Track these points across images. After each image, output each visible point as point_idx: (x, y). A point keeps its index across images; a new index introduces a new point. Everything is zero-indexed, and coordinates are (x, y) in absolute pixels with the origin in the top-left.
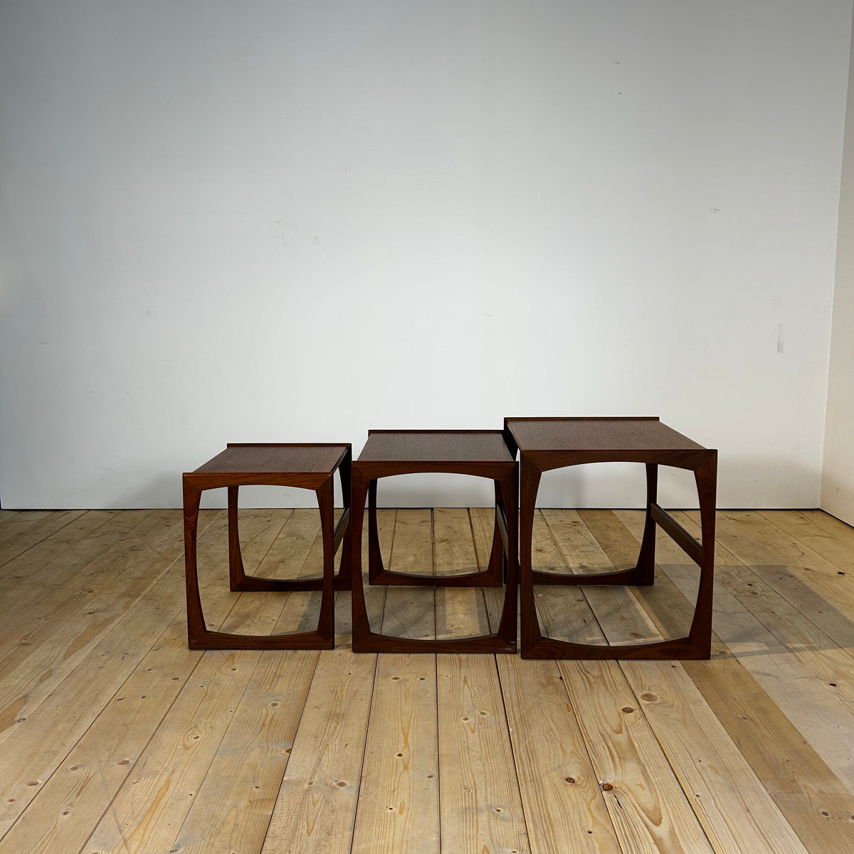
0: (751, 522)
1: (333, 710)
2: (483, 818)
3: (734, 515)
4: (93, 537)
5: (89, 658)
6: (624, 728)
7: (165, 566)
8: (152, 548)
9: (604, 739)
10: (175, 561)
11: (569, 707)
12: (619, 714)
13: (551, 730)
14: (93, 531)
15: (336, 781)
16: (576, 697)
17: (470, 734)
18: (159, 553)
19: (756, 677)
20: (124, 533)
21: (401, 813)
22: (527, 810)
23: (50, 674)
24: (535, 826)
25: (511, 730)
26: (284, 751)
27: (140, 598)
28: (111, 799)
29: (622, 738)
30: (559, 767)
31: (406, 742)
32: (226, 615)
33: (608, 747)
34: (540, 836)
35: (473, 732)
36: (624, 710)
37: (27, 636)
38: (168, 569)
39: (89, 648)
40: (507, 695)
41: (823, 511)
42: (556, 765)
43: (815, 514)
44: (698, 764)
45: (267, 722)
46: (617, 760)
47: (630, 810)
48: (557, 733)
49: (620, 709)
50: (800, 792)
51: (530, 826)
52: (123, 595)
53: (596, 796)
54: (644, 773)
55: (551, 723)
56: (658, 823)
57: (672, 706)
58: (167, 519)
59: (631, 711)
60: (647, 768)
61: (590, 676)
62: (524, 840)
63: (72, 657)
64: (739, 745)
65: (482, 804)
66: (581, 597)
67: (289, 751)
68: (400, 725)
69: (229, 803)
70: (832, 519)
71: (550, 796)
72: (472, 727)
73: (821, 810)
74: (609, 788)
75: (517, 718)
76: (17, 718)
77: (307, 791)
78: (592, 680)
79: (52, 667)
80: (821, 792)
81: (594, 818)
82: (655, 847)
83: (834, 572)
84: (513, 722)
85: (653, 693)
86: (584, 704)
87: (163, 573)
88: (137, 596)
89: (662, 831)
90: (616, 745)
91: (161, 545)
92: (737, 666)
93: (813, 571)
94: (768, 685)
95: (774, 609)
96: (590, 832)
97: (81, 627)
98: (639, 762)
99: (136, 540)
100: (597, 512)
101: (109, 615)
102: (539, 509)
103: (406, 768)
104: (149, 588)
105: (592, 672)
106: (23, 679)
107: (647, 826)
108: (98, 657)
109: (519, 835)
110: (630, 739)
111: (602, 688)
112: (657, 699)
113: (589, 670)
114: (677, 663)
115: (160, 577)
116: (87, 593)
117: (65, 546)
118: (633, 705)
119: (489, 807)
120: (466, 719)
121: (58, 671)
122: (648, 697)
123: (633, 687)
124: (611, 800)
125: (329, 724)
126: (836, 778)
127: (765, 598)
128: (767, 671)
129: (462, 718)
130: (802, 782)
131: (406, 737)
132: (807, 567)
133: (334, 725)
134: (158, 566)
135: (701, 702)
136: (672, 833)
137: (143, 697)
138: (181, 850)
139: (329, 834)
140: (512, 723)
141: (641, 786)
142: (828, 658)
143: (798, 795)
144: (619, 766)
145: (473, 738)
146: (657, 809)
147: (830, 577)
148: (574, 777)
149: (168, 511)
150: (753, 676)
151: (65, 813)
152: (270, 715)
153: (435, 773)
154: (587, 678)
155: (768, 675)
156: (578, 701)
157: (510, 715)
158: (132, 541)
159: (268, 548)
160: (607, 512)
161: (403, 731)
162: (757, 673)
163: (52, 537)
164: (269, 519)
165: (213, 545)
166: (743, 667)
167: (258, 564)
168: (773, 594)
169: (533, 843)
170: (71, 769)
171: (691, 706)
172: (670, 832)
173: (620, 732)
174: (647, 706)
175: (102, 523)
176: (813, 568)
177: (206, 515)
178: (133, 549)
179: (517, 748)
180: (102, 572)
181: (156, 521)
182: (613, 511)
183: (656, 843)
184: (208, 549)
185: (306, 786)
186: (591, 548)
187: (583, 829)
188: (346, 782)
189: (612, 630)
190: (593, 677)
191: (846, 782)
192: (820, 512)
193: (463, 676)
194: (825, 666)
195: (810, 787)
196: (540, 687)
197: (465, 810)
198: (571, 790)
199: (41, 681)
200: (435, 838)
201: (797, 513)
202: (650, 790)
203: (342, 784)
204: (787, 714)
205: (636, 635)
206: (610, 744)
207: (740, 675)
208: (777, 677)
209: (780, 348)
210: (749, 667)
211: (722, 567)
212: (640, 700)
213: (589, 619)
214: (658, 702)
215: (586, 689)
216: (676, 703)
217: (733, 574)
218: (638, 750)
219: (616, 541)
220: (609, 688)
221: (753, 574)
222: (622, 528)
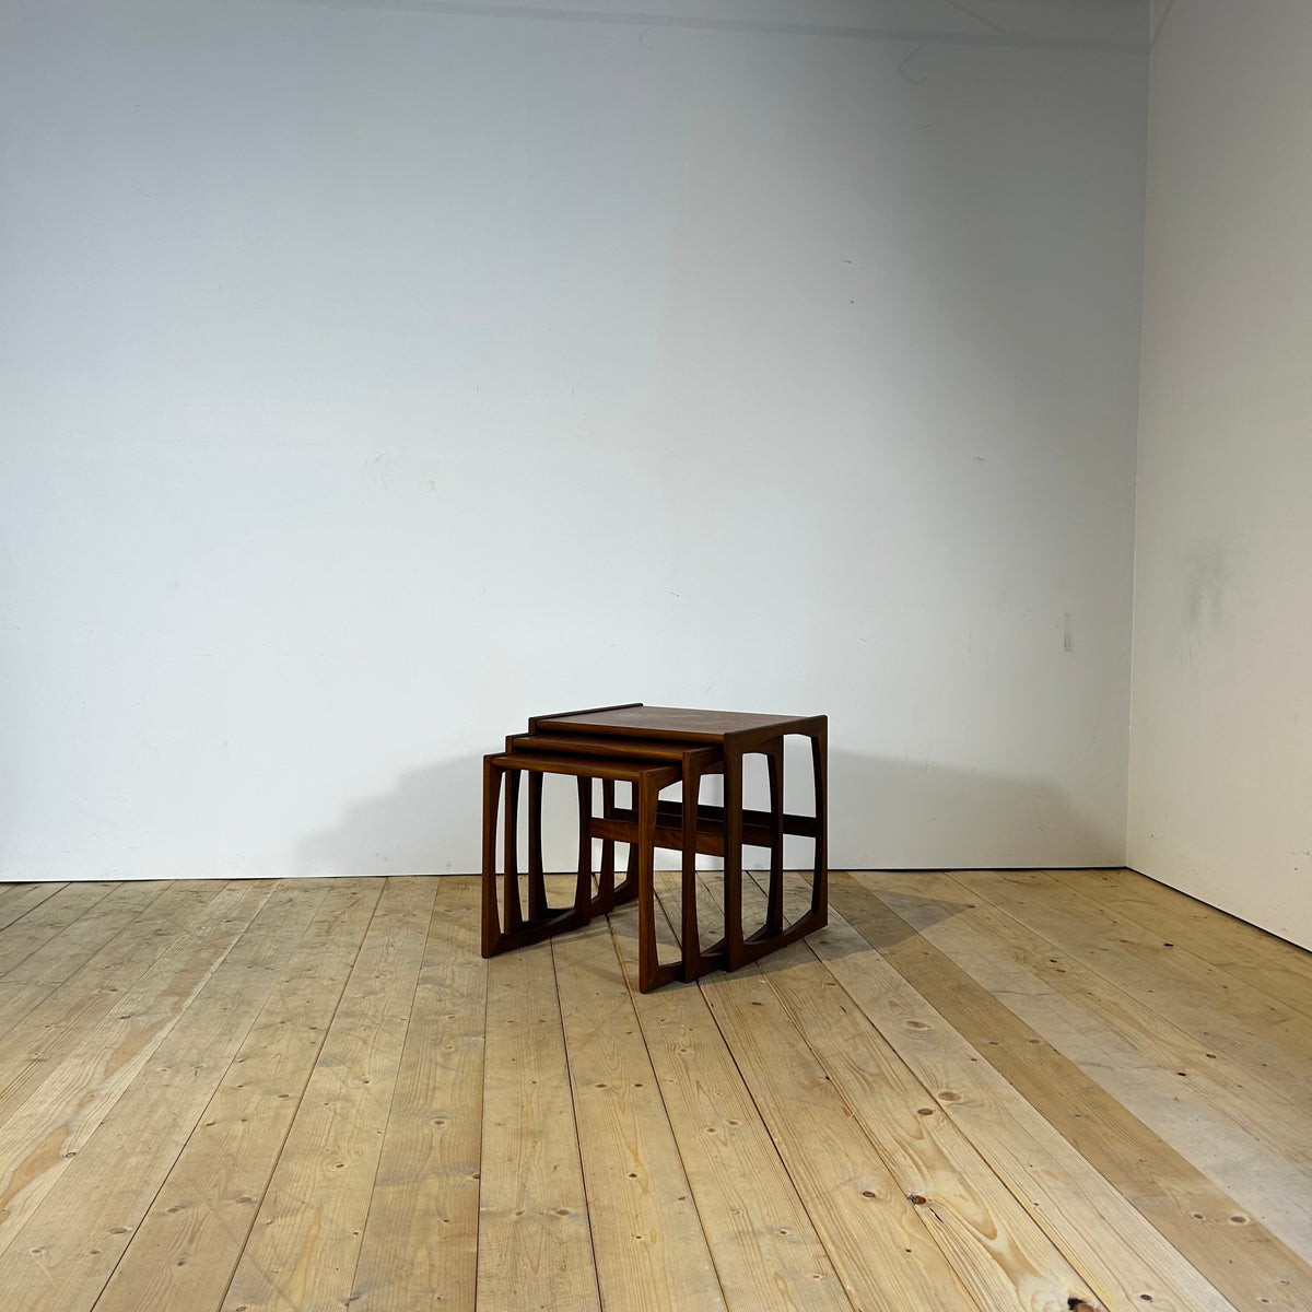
0: (1038, 885)
1: (524, 1126)
2: (766, 1242)
3: (1014, 876)
4: (90, 918)
5: (145, 1073)
6: (925, 1135)
7: (217, 955)
8: (188, 932)
9: (902, 1147)
10: (230, 948)
11: (848, 1111)
12: (915, 1117)
13: (830, 1138)
14: (87, 911)
15: (553, 1209)
16: (853, 1099)
17: (721, 1147)
18: (200, 937)
19: (1084, 1069)
20: (137, 912)
21: (653, 1241)
22: (822, 1231)
23: (91, 1096)
24: (836, 1247)
25: (775, 1140)
26: (470, 1178)
27: (192, 998)
28: (241, 1244)
29: (925, 1144)
30: (850, 1180)
31: (637, 1160)
32: (331, 1015)
33: (910, 1156)
34: (845, 1258)
35: (726, 1145)
36: (920, 1112)
37: (38, 1049)
38: (221, 959)
39: (140, 1062)
40: (760, 1100)
41: (1132, 870)
42: (847, 1179)
43: (1122, 874)
44: (1029, 1169)
45: (436, 1143)
46: (924, 1169)
47: (953, 1223)
48: (839, 1142)
49: (915, 1111)
50: (1163, 1194)
51: (830, 1247)
52: (166, 993)
53: (905, 1212)
54: (963, 1182)
55: (827, 1130)
56: (993, 1236)
57: (982, 1105)
58: (197, 892)
59: (930, 1112)
60: (965, 1176)
61: (867, 1076)
62: (825, 1263)
63: (117, 1076)
64: (1076, 1145)
65: (758, 1225)
66: (831, 981)
67: (479, 1177)
68: (623, 1140)
69: (412, 1239)
70: (1148, 881)
71: (846, 1211)
72: (723, 1139)
73: (1193, 1213)
74: (921, 1201)
75: (781, 1127)
76: (64, 1152)
77: (516, 1223)
78: (870, 1079)
79: (93, 1086)
80: (1189, 1193)
81: (910, 1235)
82: (994, 1263)
83: (1160, 945)
84: (777, 1131)
85: (954, 1092)
86: (867, 1108)
87: (217, 965)
88: (189, 994)
89: (999, 1244)
90: (921, 1153)
91: (200, 928)
92: (1057, 1057)
93: (1132, 943)
94: (1101, 1078)
95: (1091, 990)
96: (909, 1251)
97: (118, 1034)
98: (954, 1171)
99: (160, 921)
101: (154, 1020)
102: (747, 871)
103: (645, 1191)
104: (202, 985)
105: (867, 1069)
106: (53, 1103)
107: (980, 1241)
108: (158, 1073)
109: (817, 1257)
110: (935, 1145)
111: (886, 1088)
112: (960, 1098)
113: (862, 1067)
115: (213, 969)
116: (108, 991)
117: (50, 932)
118: (931, 1106)
119: (771, 1230)
120: (711, 1130)
121: (104, 1092)
122: (949, 1096)
123: (926, 1085)
124: (927, 1215)
125: (523, 1142)
126: (1204, 1178)
127: (1075, 976)
128: (1096, 1061)
129: (706, 1130)
130: (1163, 1183)
131: (636, 1154)
132: (1125, 939)
133: (530, 1143)
134: (204, 955)
135: (1018, 1099)
136: (1013, 1246)
137: (244, 1120)
138: (363, 1298)
139: (563, 1269)
140: (774, 1131)
141: (961, 1196)
142: (1170, 1044)
143: (1161, 1198)
144: (928, 1176)
145: (726, 1152)
146: (988, 1222)
147: (1157, 951)
148: (874, 1191)
149: (195, 883)
150: (1080, 1067)
151: (181, 1264)
152: (437, 1137)
153: (686, 1193)
154: (863, 1077)
155: (1099, 1065)
156: (856, 1104)
157: (771, 1125)
158: (154, 922)
159: (365, 928)
160: (842, 874)
161: (629, 1147)
162: (1085, 1064)
163: (24, 920)
164: (353, 890)
166: (1064, 1057)
168: (1086, 972)
169: (838, 1265)
170: (169, 1211)
171: (1007, 1105)
172: (1010, 1245)
173: (922, 1137)
174: (949, 1106)
175: (94, 900)
176: (1131, 940)
177: (255, 887)
178: (158, 933)
179: (790, 1161)
180: (121, 964)
181: (182, 895)
182: (850, 873)
183: (994, 1258)
184: (274, 931)
185: (514, 1216)
187: (899, 1248)
188: (568, 1209)
189: (883, 1019)
190: (871, 1075)
191: (1219, 1182)
192: (1127, 872)
193: (693, 1080)
194: (1168, 1053)
195: (1177, 1189)
196: (802, 1090)
197: (739, 1236)
198: (873, 1205)
199: (81, 1105)
200: (707, 1267)
201: (1098, 872)
202: (974, 1199)
203: (564, 1213)
204: (1131, 1109)
205: (916, 1024)
206: (911, 1152)
207: (1062, 1067)
208: (1109, 1068)
209: (1067, 646)
210: (1072, 1057)
211: (1011, 940)
212: (939, 1100)
213: (848, 1005)
214: (962, 1101)
215: (864, 1090)
216: (986, 1101)
217: (1028, 948)
218: (949, 1157)
219: (862, 910)
220: (894, 1085)
221: (1053, 948)
222: (867, 894)
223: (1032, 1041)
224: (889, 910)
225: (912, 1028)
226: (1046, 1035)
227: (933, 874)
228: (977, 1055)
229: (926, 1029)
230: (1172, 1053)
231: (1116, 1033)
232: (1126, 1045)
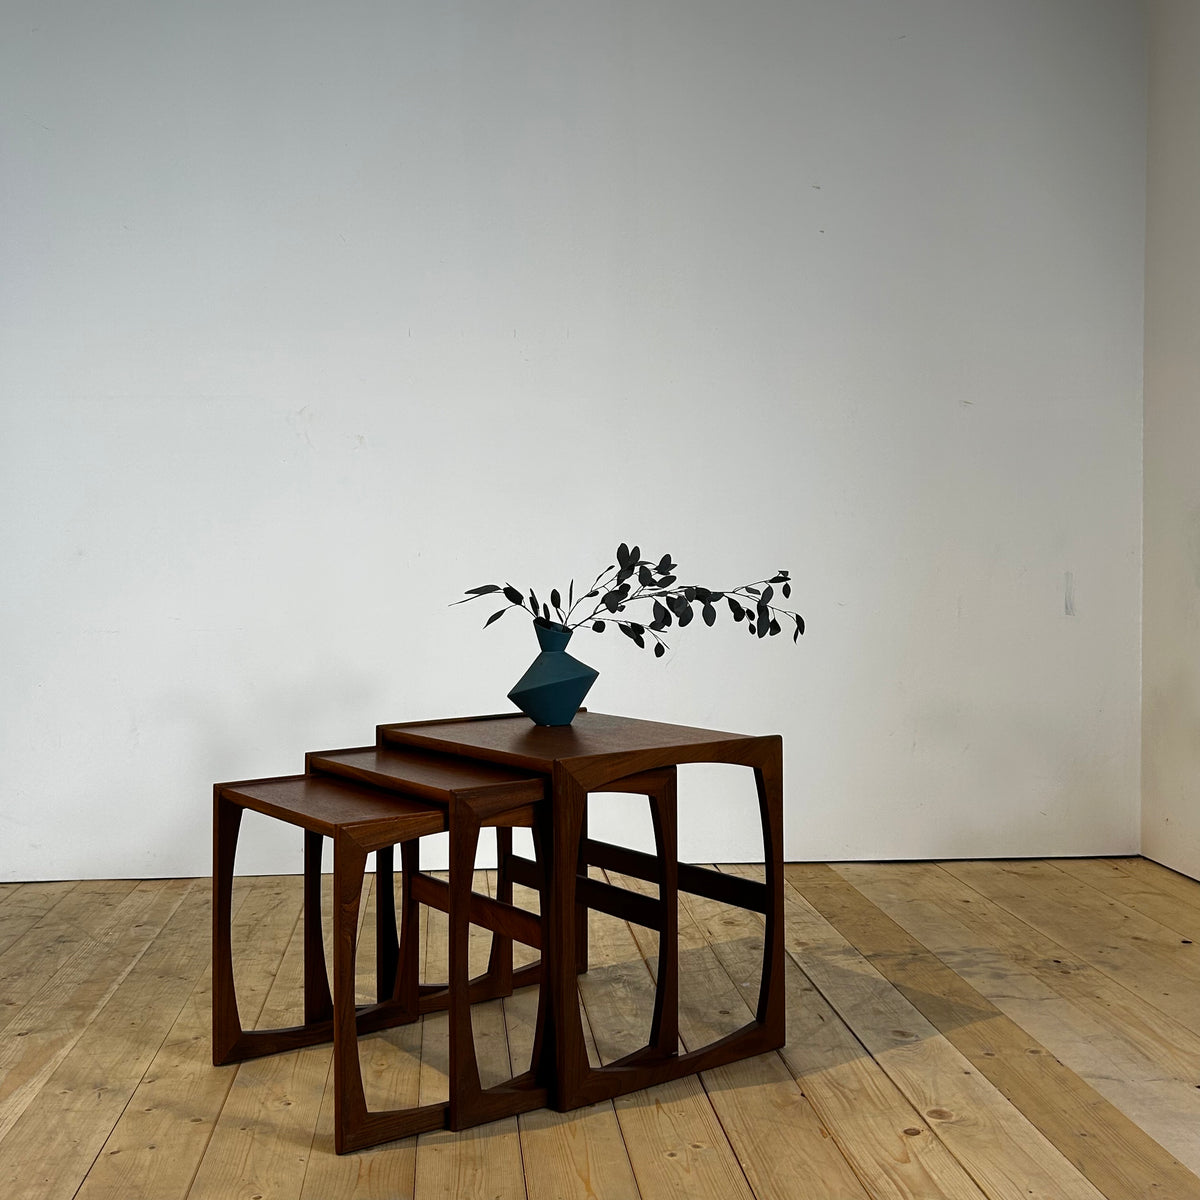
0: (1041, 876)
1: (463, 1152)
3: (1014, 867)
5: (42, 1096)
6: (912, 1157)
7: (125, 963)
8: (93, 939)
9: (886, 1172)
10: (139, 956)
11: (825, 1132)
12: (901, 1138)
13: (805, 1163)
16: (831, 1118)
17: (683, 1174)
18: (107, 944)
19: (1090, 1082)
20: (37, 917)
25: (744, 1165)
27: (97, 1012)
29: (910, 1169)
31: (588, 1189)
33: (895, 1183)
35: (688, 1171)
36: (906, 1132)
38: (130, 968)
39: (37, 1084)
40: (727, 1121)
41: (1145, 858)
43: (1135, 863)
44: (1029, 1196)
45: (364, 1171)
46: (910, 1196)
48: (814, 1167)
49: (900, 1131)
52: (69, 1006)
55: (802, 1154)
57: (975, 1124)
58: (104, 894)
59: (917, 1133)
61: (847, 1092)
63: (12, 1100)
64: (1082, 1169)
66: (807, 986)
68: (573, 1167)
70: (1164, 871)
72: (685, 1165)
75: (750, 1150)
78: (851, 1096)
83: (1175, 939)
84: (745, 1155)
85: (944, 1109)
86: (846, 1129)
87: (124, 974)
88: (94, 1008)
90: (906, 1178)
91: (106, 934)
92: (1060, 1069)
93: (1146, 940)
94: (1105, 1090)
95: (1098, 992)
97: (14, 1052)
99: (63, 927)
100: (804, 867)
101: (54, 1037)
104: (108, 997)
105: (847, 1085)
108: (57, 1096)
110: (922, 1167)
111: (868, 1105)
112: (952, 1116)
113: (841, 1083)
115: (121, 979)
116: (5, 1006)
118: (918, 1125)
120: (672, 1155)
122: (939, 1114)
123: (913, 1102)
125: (462, 1170)
127: (1083, 980)
128: (1104, 1073)
129: (666, 1155)
131: (587, 1182)
132: (1137, 934)
133: (470, 1172)
134: (111, 963)
135: (1016, 1117)
137: (153, 1148)
140: (743, 1156)
142: (1188, 1054)
145: (688, 1179)
147: (1173, 949)
149: (102, 884)
150: (1085, 1080)
154: (843, 1094)
155: (1107, 1078)
156: (834, 1123)
157: (738, 1146)
158: (56, 928)
159: (289, 932)
160: (820, 866)
161: (580, 1176)
162: (1091, 1076)
164: (277, 890)
165: (196, 931)
166: (1068, 1069)
167: (279, 956)
168: (1093, 973)
171: (1003, 1122)
173: (907, 1161)
174: (938, 1125)
176: (1144, 936)
177: (168, 888)
178: (60, 940)
179: (759, 1188)
180: (20, 975)
181: (87, 899)
182: (830, 866)
184: (189, 936)
186: (806, 918)
189: (866, 1028)
190: (851, 1091)
192: (1141, 861)
194: (1185, 1064)
196: (773, 1109)
201: (1107, 861)
204: (1144, 1127)
205: (903, 1034)
206: (896, 1177)
207: (1066, 1080)
208: (1119, 1080)
209: (1069, 609)
210: (1077, 1069)
211: (1010, 939)
212: (928, 1119)
213: (827, 1012)
214: (954, 1119)
215: (843, 1106)
216: (981, 1120)
217: (1028, 947)
218: (938, 1182)
219: (843, 907)
220: (878, 1103)
221: (1058, 947)
222: (850, 890)
223: (1032, 1052)
224: (874, 907)
225: (899, 1038)
226: (1050, 1045)
227: (924, 866)
228: (972, 1069)
229: (913, 1038)
230: (1191, 1064)
231: (1126, 1041)
232: (1139, 1056)
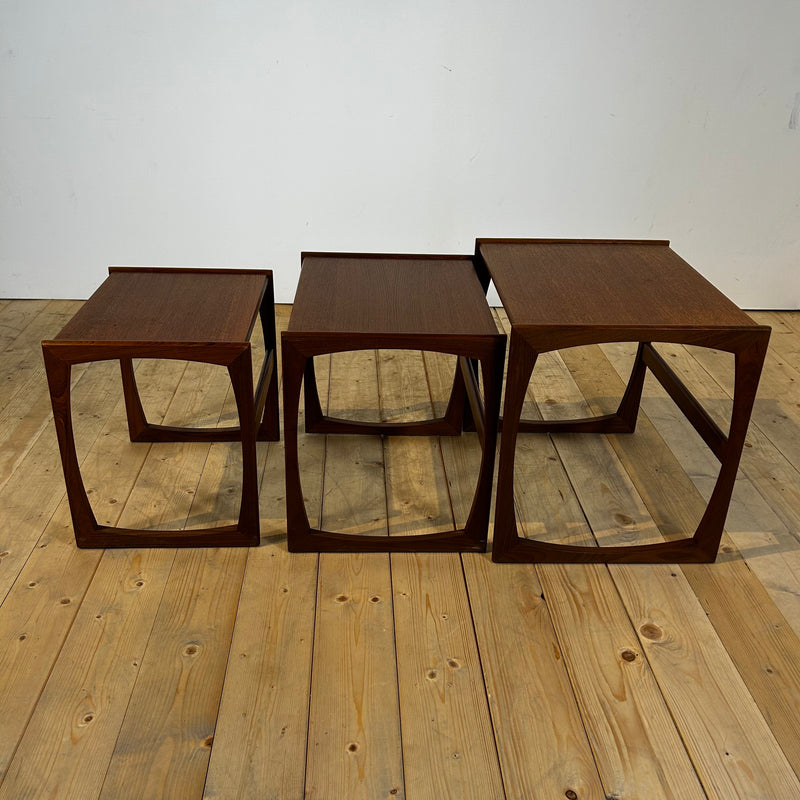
1: (266, 659)
6: (628, 695)
9: (605, 711)
11: (557, 651)
12: (619, 664)
13: (539, 694)
16: (564, 632)
17: (439, 705)
19: (773, 593)
25: (489, 696)
26: (203, 744)
27: (26, 453)
29: (625, 709)
30: (555, 768)
32: (131, 483)
33: (612, 728)
35: (443, 701)
36: (623, 656)
40: (480, 629)
42: (551, 765)
44: (725, 759)
45: (182, 685)
46: (625, 750)
48: (547, 702)
49: (619, 653)
54: (661, 776)
55: (538, 681)
57: (680, 648)
59: (633, 657)
60: (664, 767)
61: (577, 594)
66: (552, 454)
67: (210, 743)
68: (351, 687)
72: (441, 690)
75: (496, 673)
78: (580, 601)
84: (492, 681)
85: (654, 624)
86: (575, 647)
88: (23, 449)
90: (622, 722)
92: (748, 575)
94: (788, 610)
95: (774, 473)
98: (653, 757)
103: (362, 775)
104: (38, 435)
105: (578, 585)
111: (594, 614)
112: (661, 634)
113: (574, 581)
114: (676, 568)
118: (634, 649)
120: (432, 675)
122: (651, 631)
123: (630, 614)
125: (261, 686)
127: (761, 453)
129: (427, 674)
131: (360, 712)
133: (267, 689)
135: (713, 640)
137: (22, 639)
140: (490, 683)
144: (628, 764)
145: (443, 711)
148: (575, 788)
150: (768, 590)
152: (186, 674)
153: (398, 782)
154: (574, 596)
155: (785, 590)
156: (567, 640)
161: (355, 701)
162: (773, 586)
166: (754, 575)
171: (703, 649)
173: (622, 698)
174: (650, 648)
186: (557, 372)
189: (596, 511)
190: (581, 594)
193: (424, 592)
196: (518, 614)
205: (623, 519)
207: (753, 591)
208: (796, 594)
212: (641, 637)
213: (566, 489)
214: (662, 638)
216: (685, 643)
218: (649, 732)
220: (602, 615)
223: (725, 550)
